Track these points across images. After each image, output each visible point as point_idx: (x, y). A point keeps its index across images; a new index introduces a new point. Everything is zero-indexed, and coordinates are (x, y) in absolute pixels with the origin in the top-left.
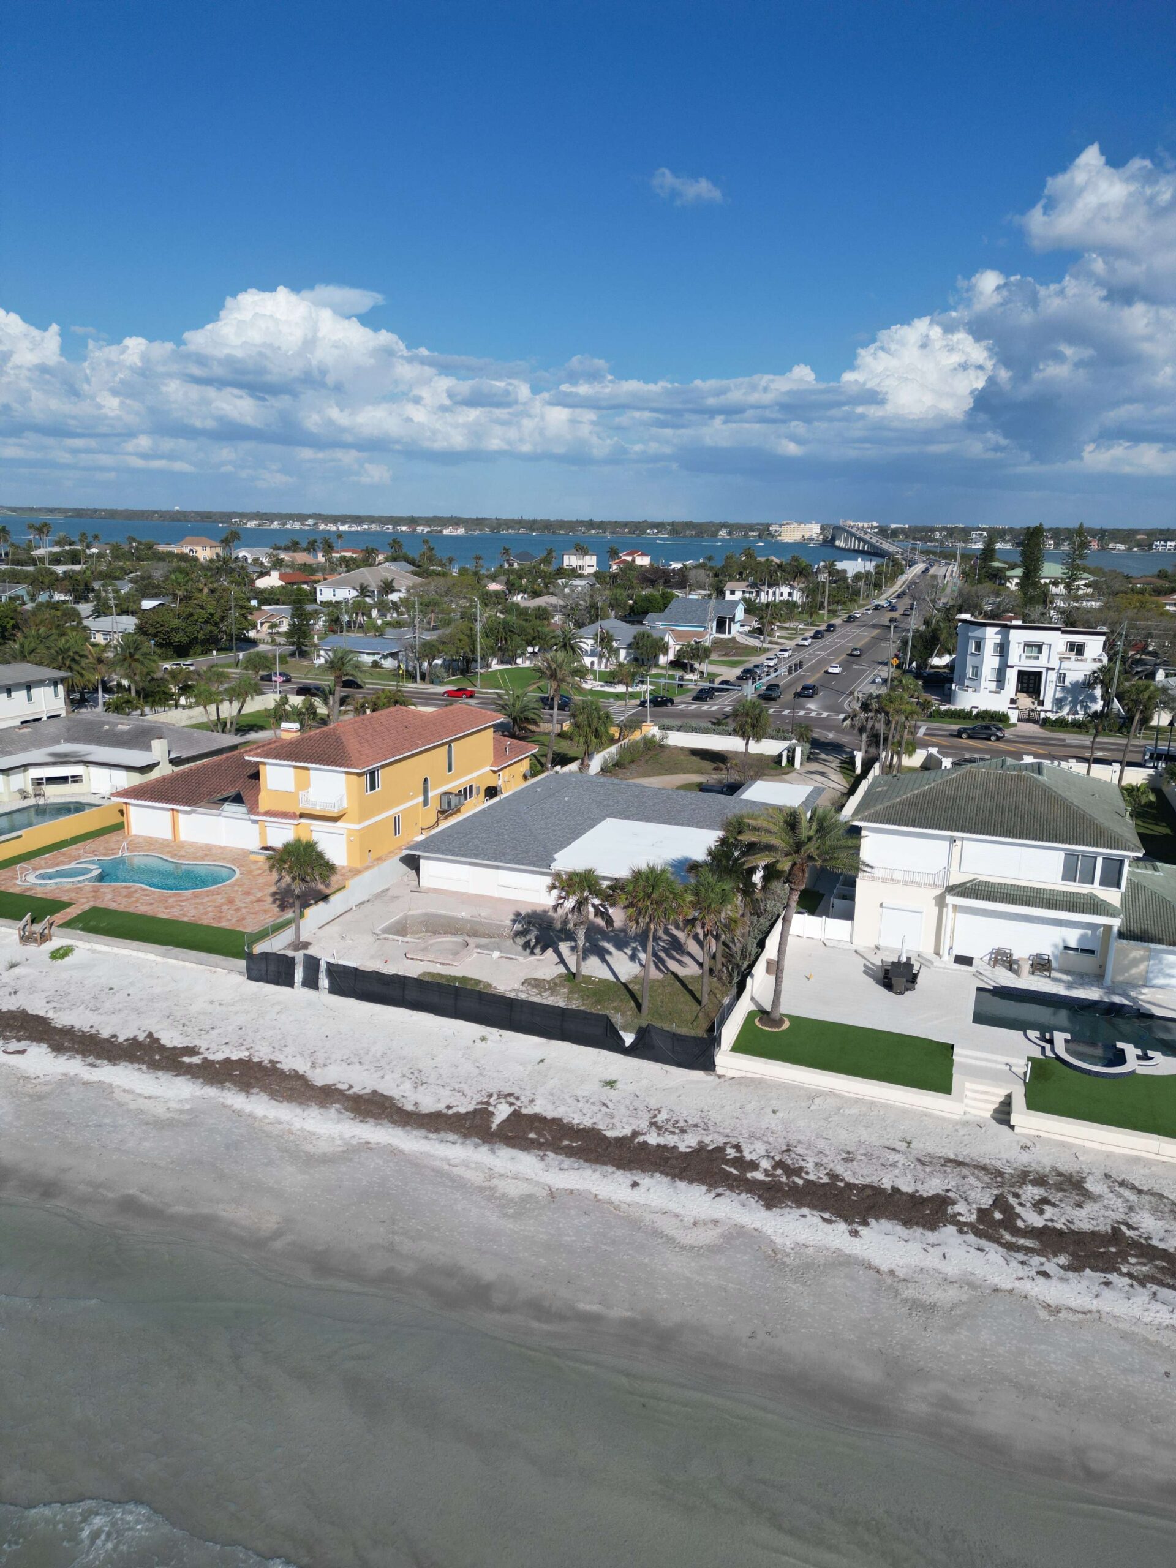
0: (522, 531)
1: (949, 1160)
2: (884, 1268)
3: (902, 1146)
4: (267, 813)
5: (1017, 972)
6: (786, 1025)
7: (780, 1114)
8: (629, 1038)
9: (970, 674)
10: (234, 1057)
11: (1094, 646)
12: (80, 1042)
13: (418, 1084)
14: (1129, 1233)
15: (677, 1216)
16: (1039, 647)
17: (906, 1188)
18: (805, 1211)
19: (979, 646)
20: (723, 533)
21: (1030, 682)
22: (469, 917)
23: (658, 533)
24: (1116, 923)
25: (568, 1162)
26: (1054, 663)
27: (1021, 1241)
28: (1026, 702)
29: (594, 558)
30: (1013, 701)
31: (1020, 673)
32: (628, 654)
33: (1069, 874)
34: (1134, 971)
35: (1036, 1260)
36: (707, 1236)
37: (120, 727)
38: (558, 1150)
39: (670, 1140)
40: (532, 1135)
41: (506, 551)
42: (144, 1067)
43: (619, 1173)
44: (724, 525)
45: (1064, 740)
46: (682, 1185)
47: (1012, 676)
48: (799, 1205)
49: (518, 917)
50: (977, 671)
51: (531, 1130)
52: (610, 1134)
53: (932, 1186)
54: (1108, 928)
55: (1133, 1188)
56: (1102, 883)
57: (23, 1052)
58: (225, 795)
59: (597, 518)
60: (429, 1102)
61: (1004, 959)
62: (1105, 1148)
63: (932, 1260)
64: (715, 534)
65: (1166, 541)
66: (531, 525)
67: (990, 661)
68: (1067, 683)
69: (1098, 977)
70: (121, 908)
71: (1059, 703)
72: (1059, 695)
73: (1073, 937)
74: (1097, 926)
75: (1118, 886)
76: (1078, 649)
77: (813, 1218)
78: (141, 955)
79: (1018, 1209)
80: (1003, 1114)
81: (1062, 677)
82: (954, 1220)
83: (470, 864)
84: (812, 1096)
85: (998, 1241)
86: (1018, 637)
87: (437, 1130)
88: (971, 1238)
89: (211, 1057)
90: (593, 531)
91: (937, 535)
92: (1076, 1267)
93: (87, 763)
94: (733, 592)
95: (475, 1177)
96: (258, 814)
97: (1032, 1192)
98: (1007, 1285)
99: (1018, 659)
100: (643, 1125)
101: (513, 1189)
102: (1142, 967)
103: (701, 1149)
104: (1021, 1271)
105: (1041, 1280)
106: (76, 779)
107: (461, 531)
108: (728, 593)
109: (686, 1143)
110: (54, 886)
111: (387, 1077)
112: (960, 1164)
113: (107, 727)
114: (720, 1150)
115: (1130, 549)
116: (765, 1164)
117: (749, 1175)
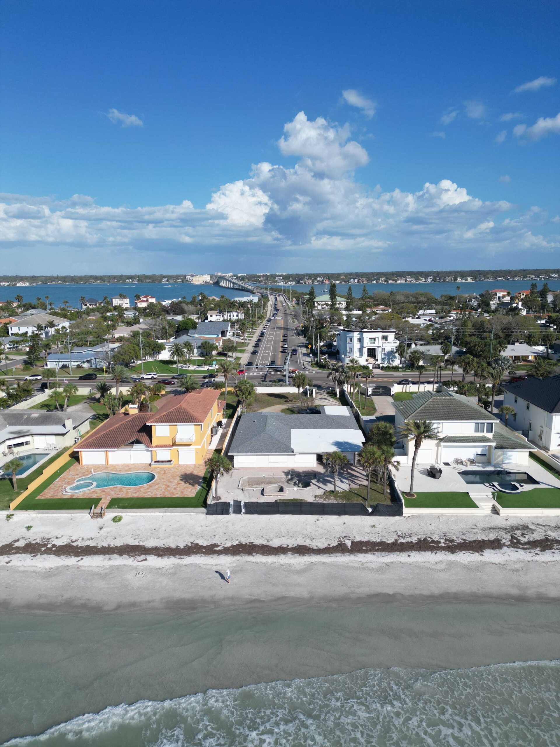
0: (59, 282)
1: (490, 528)
2: (497, 563)
3: (475, 527)
4: (157, 446)
5: (466, 466)
6: (416, 496)
7: (433, 525)
8: (370, 510)
9: (348, 351)
10: (235, 544)
11: (391, 336)
12: (166, 551)
13: (312, 539)
14: (550, 538)
15: (429, 562)
16: (374, 339)
17: (486, 539)
18: (464, 552)
19: (351, 340)
20: (164, 281)
21: (372, 353)
22: (267, 476)
23: (132, 281)
24: (494, 444)
25: (383, 554)
26: (380, 345)
27: (525, 547)
28: (371, 360)
29: (128, 300)
30: (367, 360)
31: (368, 349)
32: (198, 351)
33: (477, 430)
34: (499, 459)
35: (532, 551)
36: (443, 566)
37: (33, 415)
38: (377, 550)
39: (409, 540)
40: (364, 548)
41: (83, 298)
42: (202, 555)
43: (401, 553)
44: (164, 277)
45: (393, 375)
46: (423, 553)
47: (365, 351)
48: (461, 551)
49: (287, 474)
50: (351, 349)
51: (363, 546)
52: (388, 542)
53: (492, 536)
54: (490, 446)
55: (542, 525)
56: (487, 432)
57: (146, 560)
58: (131, 441)
59: (98, 274)
60: (322, 545)
61: (458, 462)
62: (527, 515)
63: (506, 557)
64: (161, 281)
65: (354, 279)
66: (64, 279)
67: (356, 346)
68: (385, 352)
69: (488, 463)
70: (124, 496)
71: (383, 359)
72: (383, 357)
73: (479, 451)
74: (486, 446)
75: (492, 432)
76: (386, 338)
77: (467, 554)
78: (152, 514)
79: (519, 538)
80: (495, 511)
81: (383, 350)
82: (504, 545)
83: (257, 455)
84: (438, 517)
85: (519, 548)
86: (366, 336)
87: (332, 553)
88: (512, 549)
89: (226, 546)
90: (98, 281)
91: (262, 279)
92: (543, 550)
93: (32, 435)
94: (211, 316)
95: (359, 565)
96: (153, 447)
97: (518, 532)
98: (530, 559)
99: (367, 344)
100: (397, 537)
101: (375, 566)
102: (501, 457)
103: (420, 541)
104: (531, 555)
105: (537, 556)
106: (27, 443)
107: (27, 284)
108: (209, 316)
109: (414, 539)
110: (82, 493)
111: (298, 539)
112: (494, 528)
113: (26, 416)
114: (425, 540)
115: (341, 283)
116: (442, 541)
117: (440, 545)
